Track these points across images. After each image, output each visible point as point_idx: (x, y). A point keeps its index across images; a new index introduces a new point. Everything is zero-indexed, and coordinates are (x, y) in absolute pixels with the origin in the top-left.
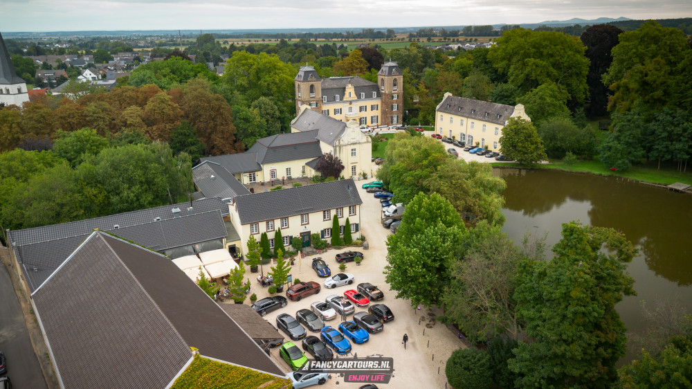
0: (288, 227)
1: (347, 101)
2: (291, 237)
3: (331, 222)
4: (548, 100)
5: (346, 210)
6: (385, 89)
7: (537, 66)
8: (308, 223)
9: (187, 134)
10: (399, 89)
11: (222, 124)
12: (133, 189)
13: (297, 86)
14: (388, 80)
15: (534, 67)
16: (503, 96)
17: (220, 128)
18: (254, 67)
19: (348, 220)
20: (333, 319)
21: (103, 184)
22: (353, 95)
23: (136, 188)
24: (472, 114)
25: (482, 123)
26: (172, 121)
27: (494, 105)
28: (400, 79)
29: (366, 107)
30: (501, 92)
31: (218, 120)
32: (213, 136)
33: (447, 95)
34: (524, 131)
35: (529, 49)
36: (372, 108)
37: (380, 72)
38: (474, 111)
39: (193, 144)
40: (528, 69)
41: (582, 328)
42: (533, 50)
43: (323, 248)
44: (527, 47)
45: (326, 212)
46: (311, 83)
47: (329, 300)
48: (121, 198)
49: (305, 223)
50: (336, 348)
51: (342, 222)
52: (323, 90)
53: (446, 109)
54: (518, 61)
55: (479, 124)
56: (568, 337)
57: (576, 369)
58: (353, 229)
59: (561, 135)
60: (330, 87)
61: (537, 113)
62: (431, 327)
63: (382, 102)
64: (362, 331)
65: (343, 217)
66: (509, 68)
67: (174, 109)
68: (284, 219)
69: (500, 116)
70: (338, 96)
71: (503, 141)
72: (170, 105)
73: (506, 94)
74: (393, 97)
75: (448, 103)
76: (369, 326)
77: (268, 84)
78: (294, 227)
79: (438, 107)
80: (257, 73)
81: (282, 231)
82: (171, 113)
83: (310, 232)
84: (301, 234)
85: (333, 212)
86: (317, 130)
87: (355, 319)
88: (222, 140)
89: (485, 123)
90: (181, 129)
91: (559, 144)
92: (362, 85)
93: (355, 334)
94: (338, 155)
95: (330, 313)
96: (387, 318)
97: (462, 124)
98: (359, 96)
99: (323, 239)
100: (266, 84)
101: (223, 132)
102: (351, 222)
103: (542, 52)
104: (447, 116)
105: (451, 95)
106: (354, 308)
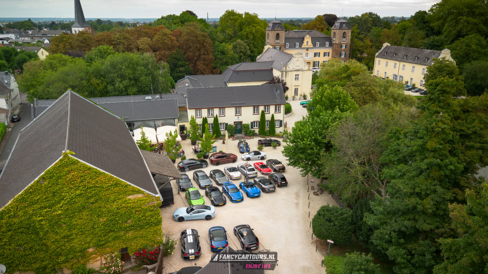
0: (225, 116)
1: (304, 48)
2: (227, 124)
3: (260, 116)
4: (474, 47)
5: (272, 108)
6: (336, 40)
7: (468, 23)
8: (241, 115)
9: (179, 58)
10: (348, 40)
11: (205, 54)
12: (123, 82)
13: (267, 34)
14: (339, 33)
15: (466, 24)
16: (434, 45)
17: (203, 57)
18: (238, 21)
19: (273, 116)
20: (238, 179)
21: (105, 78)
22: (310, 43)
23: (126, 82)
24: (405, 59)
25: (411, 65)
26: (170, 49)
27: (424, 51)
28: (349, 33)
29: (319, 53)
30: (432, 42)
31: (202, 51)
32: (198, 63)
33: (385, 45)
34: (447, 69)
35: (462, 9)
36: (325, 54)
37: (333, 28)
38: (407, 56)
39: (182, 66)
40: (460, 26)
41: (436, 182)
42: (466, 10)
43: (251, 136)
44: (461, 7)
45: (256, 108)
46: (277, 32)
47: (239, 166)
48: (114, 88)
49: (238, 114)
50: (231, 197)
51: (268, 117)
52: (286, 38)
53: (384, 55)
54: (452, 20)
55: (409, 66)
56: (421, 190)
57: (428, 224)
58: (277, 124)
59: (482, 75)
60: (292, 36)
61: (462, 58)
62: (317, 195)
63: (333, 51)
64: (257, 188)
65: (269, 113)
66: (443, 26)
67: (172, 40)
68: (222, 108)
69: (428, 59)
70: (298, 44)
71: (427, 78)
72: (169, 37)
73: (436, 44)
74: (341, 47)
75: (386, 51)
76: (263, 186)
77: (247, 34)
78: (229, 117)
79: (377, 54)
80: (240, 25)
81: (219, 118)
82: (169, 43)
83: (242, 122)
84: (235, 122)
85: (261, 108)
86: (273, 62)
87: (255, 181)
88: (203, 66)
89: (414, 65)
90: (175, 54)
91: (479, 83)
92: (318, 36)
93: (249, 190)
94: (284, 78)
95: (236, 174)
96: (281, 183)
97: (395, 67)
98: (314, 45)
99: (252, 129)
100: (245, 33)
101: (204, 60)
102: (276, 118)
103: (474, 12)
104: (383, 61)
105: (389, 45)
106: (257, 173)
